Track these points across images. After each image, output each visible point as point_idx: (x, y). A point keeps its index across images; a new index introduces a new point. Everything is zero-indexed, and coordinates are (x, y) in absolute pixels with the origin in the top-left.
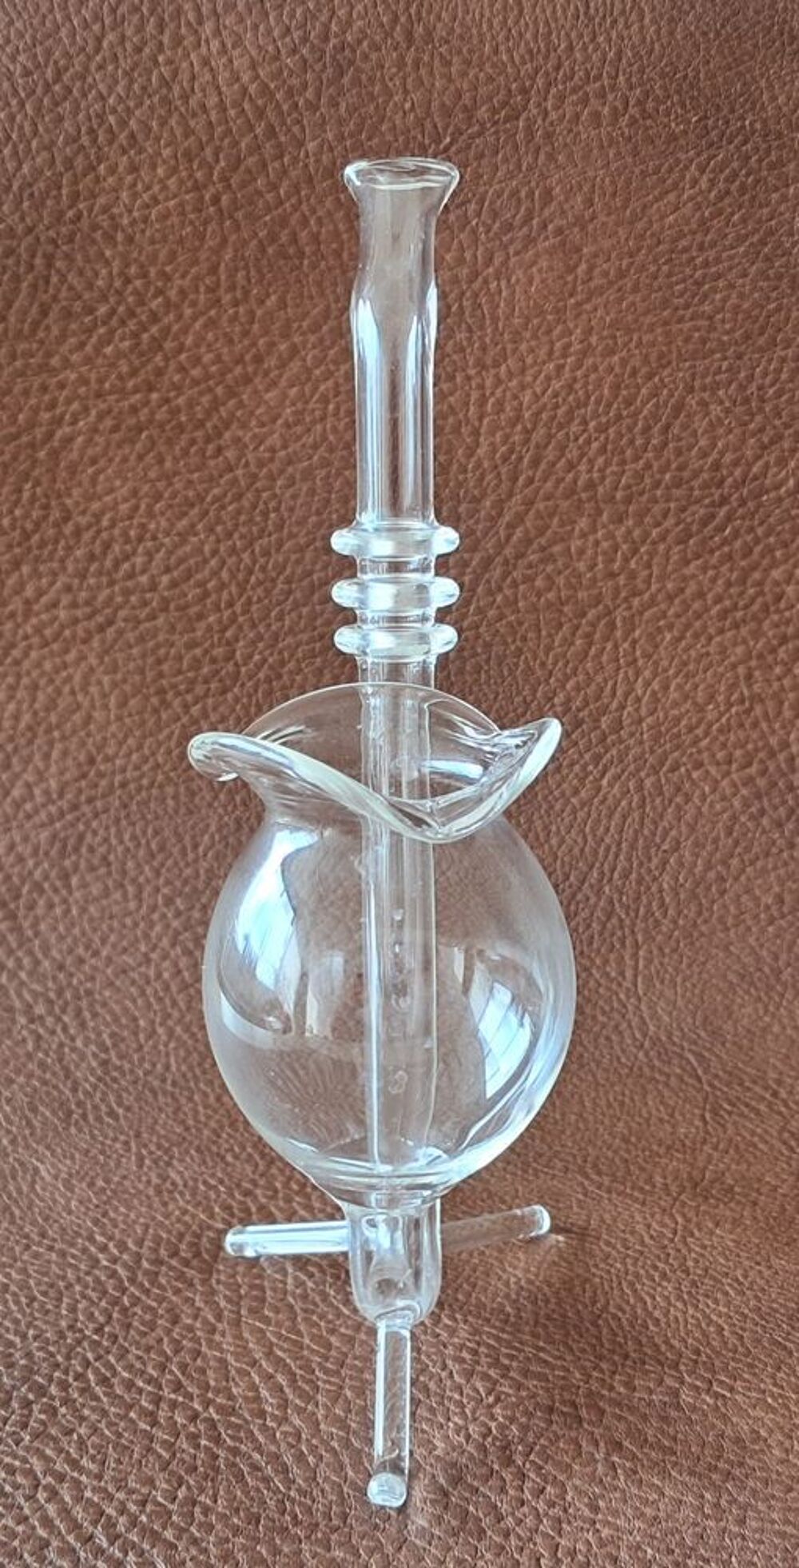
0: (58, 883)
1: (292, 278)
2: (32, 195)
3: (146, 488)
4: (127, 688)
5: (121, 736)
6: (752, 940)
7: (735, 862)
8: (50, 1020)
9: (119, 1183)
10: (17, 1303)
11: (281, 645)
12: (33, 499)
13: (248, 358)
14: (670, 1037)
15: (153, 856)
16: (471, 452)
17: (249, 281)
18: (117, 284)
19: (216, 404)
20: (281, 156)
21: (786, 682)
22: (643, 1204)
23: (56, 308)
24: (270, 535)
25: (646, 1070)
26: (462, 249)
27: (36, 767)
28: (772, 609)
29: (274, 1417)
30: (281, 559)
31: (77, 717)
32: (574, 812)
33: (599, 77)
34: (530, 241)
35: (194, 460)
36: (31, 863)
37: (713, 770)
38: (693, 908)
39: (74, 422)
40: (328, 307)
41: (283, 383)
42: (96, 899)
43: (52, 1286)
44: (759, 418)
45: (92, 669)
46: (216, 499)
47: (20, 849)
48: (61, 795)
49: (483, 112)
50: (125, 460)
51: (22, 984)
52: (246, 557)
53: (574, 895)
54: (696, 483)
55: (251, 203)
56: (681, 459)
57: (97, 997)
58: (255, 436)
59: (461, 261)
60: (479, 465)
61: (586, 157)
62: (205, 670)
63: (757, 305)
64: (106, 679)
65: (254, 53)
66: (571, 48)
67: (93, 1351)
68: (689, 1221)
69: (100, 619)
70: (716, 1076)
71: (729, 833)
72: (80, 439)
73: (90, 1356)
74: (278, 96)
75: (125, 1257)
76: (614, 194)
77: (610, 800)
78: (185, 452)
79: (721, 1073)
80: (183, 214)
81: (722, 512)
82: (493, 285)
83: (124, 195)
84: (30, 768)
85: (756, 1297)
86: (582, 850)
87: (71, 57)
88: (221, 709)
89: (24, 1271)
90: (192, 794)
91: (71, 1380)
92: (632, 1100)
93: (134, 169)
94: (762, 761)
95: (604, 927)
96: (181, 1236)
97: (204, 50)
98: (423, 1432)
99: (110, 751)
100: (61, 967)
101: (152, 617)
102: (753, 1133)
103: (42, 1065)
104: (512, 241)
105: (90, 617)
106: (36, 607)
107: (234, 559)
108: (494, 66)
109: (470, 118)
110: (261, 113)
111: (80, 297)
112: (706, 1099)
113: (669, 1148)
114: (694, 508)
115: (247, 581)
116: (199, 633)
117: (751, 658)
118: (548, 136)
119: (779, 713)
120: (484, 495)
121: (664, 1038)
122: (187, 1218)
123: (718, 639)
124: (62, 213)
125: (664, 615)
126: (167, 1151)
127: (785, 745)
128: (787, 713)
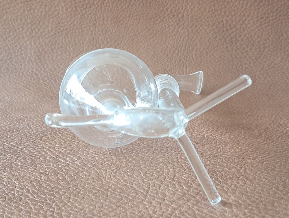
0: (51, 52)
4: (68, 6)
5: (66, 17)
6: (214, 66)
7: (210, 48)
8: (48, 81)
15: (73, 46)
21: (223, 6)
31: (56, 13)
32: (172, 37)
36: (44, 47)
37: (205, 27)
38: (200, 59)
42: (59, 55)
45: (60, 1)
47: (42, 43)
48: (52, 32)
51: (42, 73)
53: (172, 56)
57: (59, 76)
62: (86, 2)
71: (209, 42)
77: (181, 34)
84: (45, 24)
86: (174, 46)
88: (90, 11)
90: (83, 32)
94: (217, 25)
95: (179, 62)
99: (63, 21)
100: (51, 70)
119: (221, 13)
127: (222, 21)
128: (223, 14)
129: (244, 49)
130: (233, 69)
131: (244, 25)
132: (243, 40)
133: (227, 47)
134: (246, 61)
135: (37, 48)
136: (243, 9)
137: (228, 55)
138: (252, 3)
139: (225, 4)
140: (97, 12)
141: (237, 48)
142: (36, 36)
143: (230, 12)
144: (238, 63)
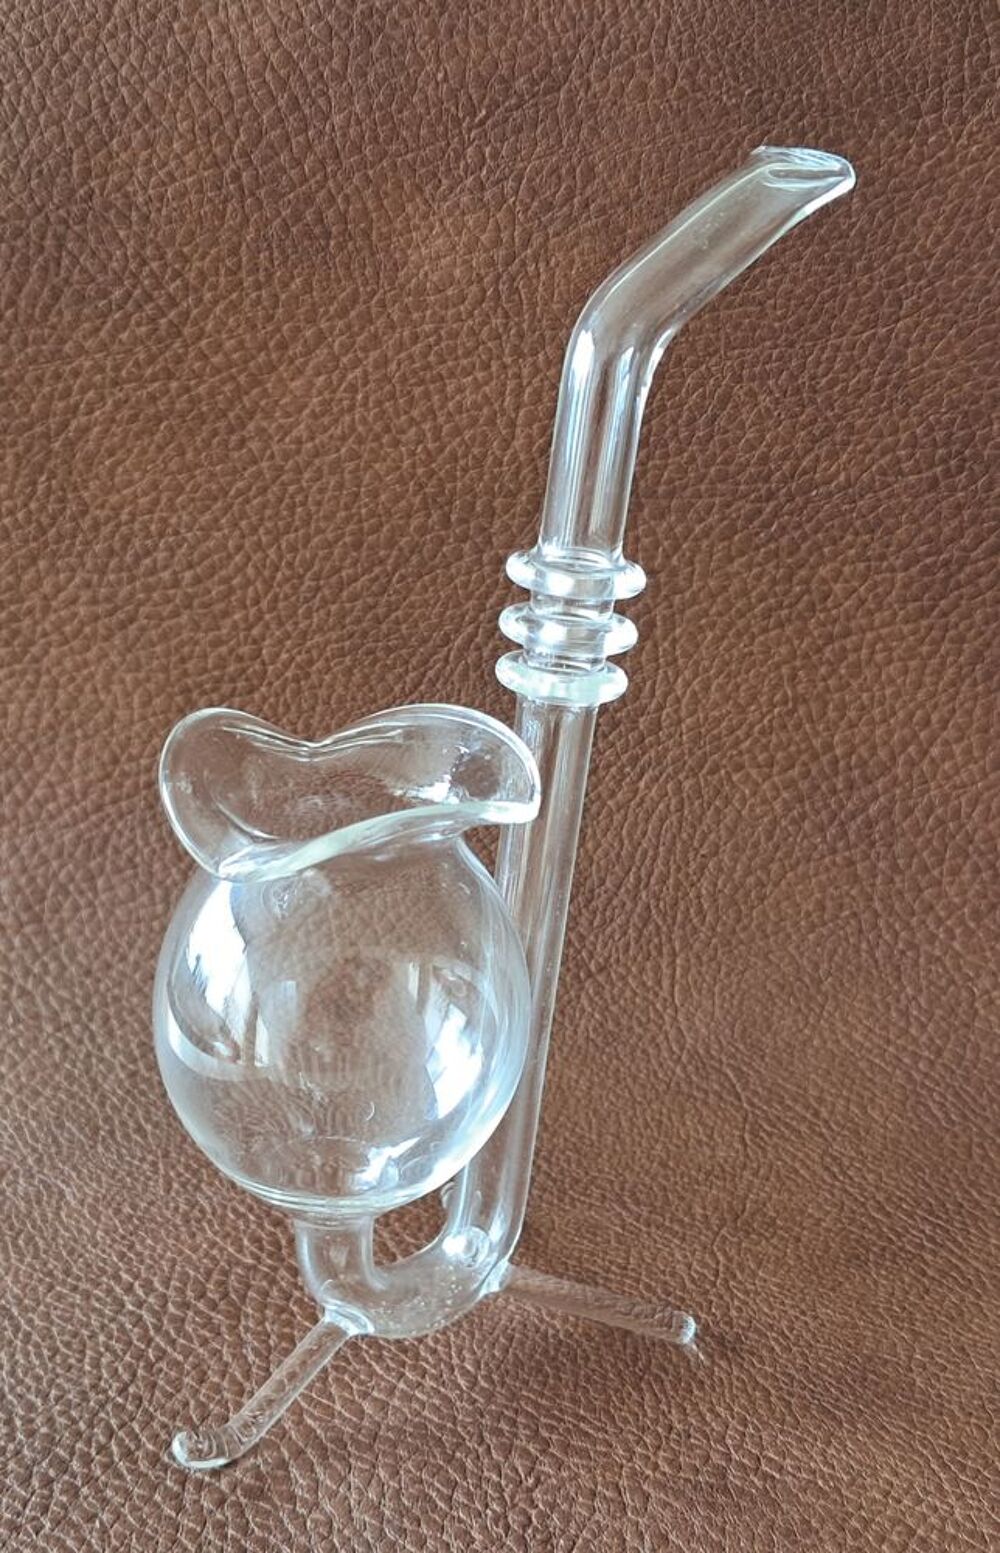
0: (84, 886)
1: (318, 260)
2: (40, 172)
3: (166, 480)
4: (151, 686)
5: (145, 735)
6: (791, 949)
7: (774, 867)
8: (77, 1028)
9: (147, 1210)
10: (39, 1355)
11: (309, 644)
12: (49, 491)
13: (271, 344)
14: (708, 1052)
16: (507, 443)
17: (272, 261)
18: (133, 266)
19: (239, 392)
20: (306, 130)
21: (831, 683)
22: (683, 1239)
23: (68, 292)
24: (296, 530)
25: (684, 1087)
26: (498, 229)
27: (59, 767)
28: (818, 607)
29: (305, 1502)
30: (308, 555)
31: (100, 716)
32: (610, 814)
33: (645, 47)
34: (570, 221)
35: (216, 451)
36: (55, 864)
37: (754, 772)
38: (732, 915)
39: (91, 412)
40: (357, 289)
41: (309, 371)
42: (122, 902)
43: (75, 1335)
44: (809, 410)
45: (114, 668)
46: (240, 493)
47: (44, 849)
48: (85, 795)
49: (520, 83)
50: (144, 451)
51: (48, 989)
52: (272, 552)
53: (610, 900)
54: (742, 478)
55: (274, 180)
56: (727, 452)
57: (124, 1003)
58: (281, 426)
59: (497, 242)
60: (515, 458)
61: (631, 132)
62: (231, 669)
63: (810, 290)
64: (128, 678)
65: (275, 20)
66: (615, 14)
67: (116, 1416)
68: (730, 1260)
69: (121, 615)
70: (755, 1093)
71: (770, 838)
72: (96, 429)
73: (113, 1422)
74: (301, 65)
75: (151, 1300)
76: (661, 171)
77: (647, 804)
78: (207, 444)
79: (760, 1090)
80: (200, 191)
81: (769, 508)
82: (531, 268)
83: (139, 171)
84: (53, 767)
85: (803, 1354)
86: (618, 855)
87: (79, 25)
89: (46, 1316)
91: (93, 1452)
92: (670, 1119)
93: (149, 144)
94: (804, 764)
95: (640, 935)
96: (209, 1274)
97: (222, 15)
98: (460, 1521)
99: (134, 751)
100: (88, 973)
101: (176, 614)
102: (794, 1157)
103: (69, 1076)
104: (552, 220)
105: (110, 614)
106: (54, 604)
107: (260, 555)
108: (533, 33)
109: (507, 90)
110: (284, 84)
111: (93, 280)
112: (745, 1119)
113: (708, 1174)
114: (740, 503)
115: (273, 578)
116: (224, 631)
117: (795, 658)
118: (592, 109)
119: (824, 714)
120: (520, 490)
121: (701, 1051)
122: (215, 1252)
123: (762, 638)
124: (73, 191)
125: (706, 613)
126: (195, 1173)
127: (829, 747)
128: (832, 714)
129: (925, 870)
130: (876, 961)
131: (925, 765)
132: (919, 832)
133: (851, 863)
134: (932, 927)
135: (24, 870)
136: (921, 696)
137: (853, 898)
138: (961, 668)
139: (843, 671)
140: (281, 709)
141: (895, 868)
142: (15, 817)
143: (863, 708)
144: (896, 935)
